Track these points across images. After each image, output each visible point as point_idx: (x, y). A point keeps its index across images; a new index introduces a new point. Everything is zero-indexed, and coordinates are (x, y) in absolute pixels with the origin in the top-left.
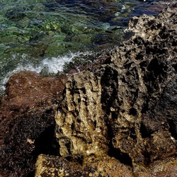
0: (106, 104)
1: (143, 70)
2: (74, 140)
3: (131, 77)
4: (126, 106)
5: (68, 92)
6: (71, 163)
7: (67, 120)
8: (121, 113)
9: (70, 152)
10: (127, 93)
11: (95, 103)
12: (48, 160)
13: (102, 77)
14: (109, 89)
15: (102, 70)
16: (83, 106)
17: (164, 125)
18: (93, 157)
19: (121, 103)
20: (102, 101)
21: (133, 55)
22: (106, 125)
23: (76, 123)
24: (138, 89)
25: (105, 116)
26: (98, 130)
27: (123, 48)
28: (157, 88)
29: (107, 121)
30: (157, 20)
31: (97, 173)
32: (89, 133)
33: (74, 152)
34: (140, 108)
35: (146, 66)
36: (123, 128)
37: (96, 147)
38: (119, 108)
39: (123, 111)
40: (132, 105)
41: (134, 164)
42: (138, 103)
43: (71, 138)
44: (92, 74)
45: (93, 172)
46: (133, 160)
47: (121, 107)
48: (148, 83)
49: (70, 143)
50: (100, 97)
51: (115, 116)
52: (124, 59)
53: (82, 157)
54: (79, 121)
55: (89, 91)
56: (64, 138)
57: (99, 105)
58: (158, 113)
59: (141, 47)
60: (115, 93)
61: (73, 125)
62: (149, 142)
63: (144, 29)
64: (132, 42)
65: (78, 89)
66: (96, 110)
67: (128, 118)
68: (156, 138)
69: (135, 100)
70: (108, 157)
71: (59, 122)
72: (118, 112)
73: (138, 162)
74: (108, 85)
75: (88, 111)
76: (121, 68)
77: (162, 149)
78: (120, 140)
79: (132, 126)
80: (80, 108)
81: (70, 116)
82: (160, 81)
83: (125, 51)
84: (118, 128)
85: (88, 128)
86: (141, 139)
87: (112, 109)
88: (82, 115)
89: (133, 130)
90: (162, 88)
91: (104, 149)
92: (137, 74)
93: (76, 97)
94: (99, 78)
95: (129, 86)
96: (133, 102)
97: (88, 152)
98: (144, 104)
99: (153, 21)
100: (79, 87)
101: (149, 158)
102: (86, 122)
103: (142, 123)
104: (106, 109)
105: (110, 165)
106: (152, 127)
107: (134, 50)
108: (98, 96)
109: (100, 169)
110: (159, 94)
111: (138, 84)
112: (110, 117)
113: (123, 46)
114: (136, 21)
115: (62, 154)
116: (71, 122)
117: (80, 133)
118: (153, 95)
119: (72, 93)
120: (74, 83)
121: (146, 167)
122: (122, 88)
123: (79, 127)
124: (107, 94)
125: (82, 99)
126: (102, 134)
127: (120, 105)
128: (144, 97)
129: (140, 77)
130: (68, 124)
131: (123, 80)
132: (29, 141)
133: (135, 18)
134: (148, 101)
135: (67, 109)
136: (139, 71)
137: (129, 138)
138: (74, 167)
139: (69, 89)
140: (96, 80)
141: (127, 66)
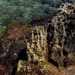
0: (49, 40)
1: (65, 26)
2: (34, 55)
3: (60, 29)
4: (57, 41)
5: (33, 34)
6: (33, 64)
7: (32, 46)
8: (55, 44)
9: (32, 60)
10: (58, 36)
11: (44, 40)
12: (23, 63)
13: (48, 29)
14: (50, 34)
15: (48, 26)
16: (39, 40)
17: (73, 50)
18: (42, 62)
19: (55, 40)
20: (47, 39)
21: (61, 20)
22: (48, 49)
23: (36, 48)
24: (63, 35)
25: (48, 45)
26: (45, 51)
27: (57, 17)
28: (71, 34)
29: (49, 47)
30: (72, 5)
31: (43, 69)
32: (41, 52)
33: (34, 60)
34: (63, 42)
35: (67, 25)
36: (55, 51)
37: (44, 58)
38: (54, 42)
39: (56, 44)
40: (60, 41)
41: (59, 66)
42: (63, 40)
43: (33, 54)
44: (43, 27)
45: (42, 68)
46: (59, 65)
47: (55, 42)
48: (67, 32)
49: (33, 56)
50: (46, 37)
51: (52, 45)
52: (57, 21)
53: (38, 62)
54: (37, 47)
55: (42, 34)
56: (30, 53)
57: (46, 41)
58: (71, 45)
59: (65, 17)
60: (53, 35)
61: (34, 49)
62: (66, 57)
63: (67, 9)
64: (61, 14)
65: (37, 33)
66: (44, 43)
67: (58, 46)
68: (69, 56)
69: (61, 39)
70: (48, 63)
71: (28, 47)
72: (54, 44)
73: (61, 66)
74: (50, 32)
75: (41, 43)
76: (56, 25)
77: (71, 61)
78: (54, 56)
79: (59, 50)
80: (37, 41)
81: (33, 44)
82: (73, 32)
83: (58, 18)
84: (53, 51)
85: (41, 50)
86: (63, 56)
87: (51, 43)
88: (38, 44)
89: (60, 52)
90: (73, 34)
91: (47, 59)
92: (63, 28)
93: (36, 36)
94: (46, 29)
95: (59, 33)
96: (60, 40)
97: (40, 60)
98: (65, 41)
99: (70, 6)
100: (38, 33)
101: (66, 64)
102: (40, 48)
103: (64, 49)
104: (48, 42)
105: (49, 66)
106: (68, 51)
107: (62, 18)
108: (45, 37)
109: (45, 67)
110: (72, 37)
111: (63, 32)
112: (50, 46)
113: (57, 16)
114: (63, 5)
115: (29, 60)
116: (33, 47)
117: (37, 52)
118: (69, 37)
119: (34, 35)
120: (36, 30)
121: (64, 68)
122: (56, 34)
123: (37, 49)
124: (49, 36)
125: (39, 38)
126: (46, 53)
127: (55, 41)
128: (65, 38)
129: (64, 29)
130: (32, 48)
131: (57, 30)
132: (15, 54)
133: (62, 4)
134: (67, 40)
135: (32, 41)
136: (64, 27)
137: (58, 55)
138: (34, 66)
139: (33, 33)
140: (45, 30)
141: (58, 24)
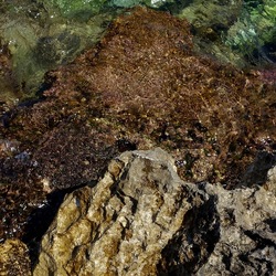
7: (74, 231)
11: (144, 247)
14: (187, 248)
15: (202, 197)
43: (61, 269)
55: (145, 214)
56: (50, 257)
80: (105, 232)
81: (84, 227)
94: (187, 205)
108: (159, 238)
116: (78, 240)
119: (113, 190)
125: (121, 219)
130: (72, 240)
131: (227, 260)
139: (113, 177)
140: (179, 201)
